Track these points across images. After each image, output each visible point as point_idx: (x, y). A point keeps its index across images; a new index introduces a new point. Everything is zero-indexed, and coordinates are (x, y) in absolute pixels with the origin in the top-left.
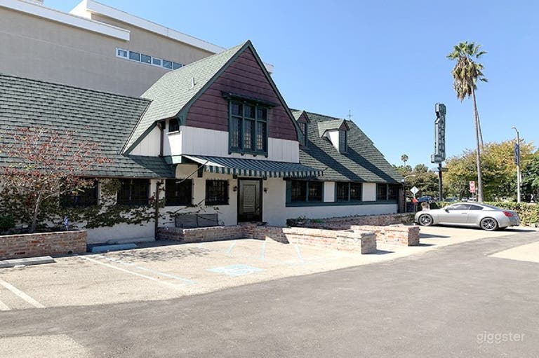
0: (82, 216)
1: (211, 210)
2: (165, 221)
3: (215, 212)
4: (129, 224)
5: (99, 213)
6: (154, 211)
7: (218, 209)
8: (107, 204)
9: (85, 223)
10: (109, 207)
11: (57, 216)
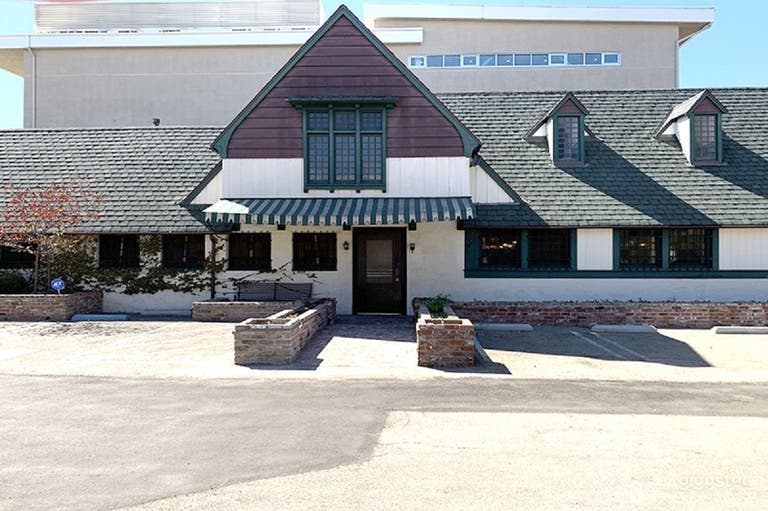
0: (120, 279)
1: (302, 278)
2: (225, 290)
3: (310, 281)
4: (176, 291)
5: (139, 277)
6: (209, 276)
7: (313, 276)
8: (148, 266)
9: (124, 288)
10: (150, 270)
11: (94, 279)
